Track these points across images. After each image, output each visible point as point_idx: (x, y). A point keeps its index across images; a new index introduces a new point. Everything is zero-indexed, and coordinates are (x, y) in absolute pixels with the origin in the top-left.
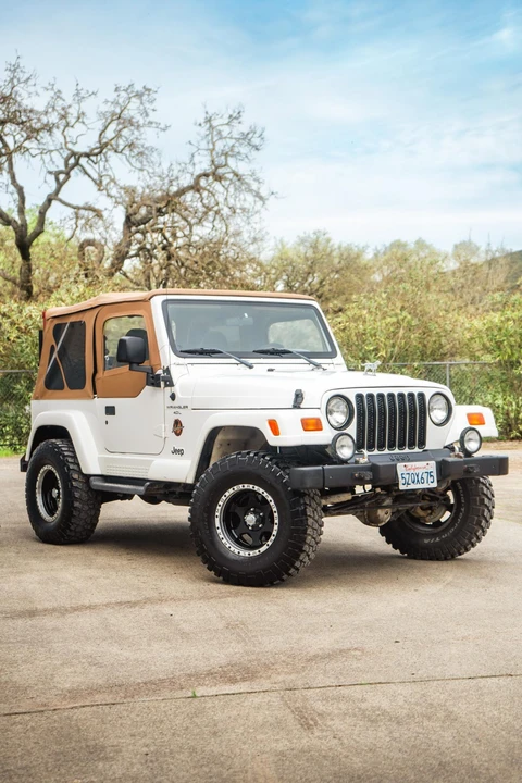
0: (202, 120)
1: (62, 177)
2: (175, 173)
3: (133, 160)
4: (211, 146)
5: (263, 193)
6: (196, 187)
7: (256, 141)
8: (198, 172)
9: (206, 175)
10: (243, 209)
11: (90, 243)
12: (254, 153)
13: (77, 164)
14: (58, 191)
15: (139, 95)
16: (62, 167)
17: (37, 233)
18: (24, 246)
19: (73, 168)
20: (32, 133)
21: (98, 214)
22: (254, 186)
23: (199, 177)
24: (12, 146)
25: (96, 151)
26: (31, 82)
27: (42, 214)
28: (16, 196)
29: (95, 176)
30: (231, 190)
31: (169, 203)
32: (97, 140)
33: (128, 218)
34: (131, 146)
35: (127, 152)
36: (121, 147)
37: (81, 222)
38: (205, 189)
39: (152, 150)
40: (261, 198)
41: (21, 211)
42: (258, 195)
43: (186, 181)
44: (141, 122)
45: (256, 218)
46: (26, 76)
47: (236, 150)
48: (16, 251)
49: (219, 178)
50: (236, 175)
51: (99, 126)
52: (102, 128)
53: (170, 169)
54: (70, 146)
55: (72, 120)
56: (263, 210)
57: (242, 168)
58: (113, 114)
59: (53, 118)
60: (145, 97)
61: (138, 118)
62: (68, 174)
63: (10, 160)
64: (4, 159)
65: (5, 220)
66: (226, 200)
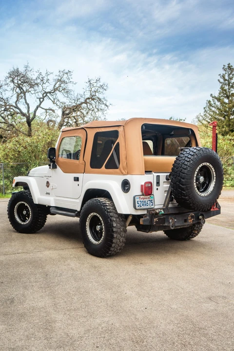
0: (87, 81)
1: (41, 100)
2: (79, 97)
3: (65, 94)
4: (90, 89)
5: (107, 104)
6: (86, 102)
7: (105, 88)
8: (86, 98)
9: (89, 99)
10: (101, 109)
11: (51, 121)
12: (105, 91)
13: (46, 95)
14: (40, 104)
15: (67, 73)
16: (42, 97)
17: (33, 119)
18: (29, 122)
20: (32, 86)
21: (53, 111)
22: (105, 102)
23: (87, 99)
24: (25, 90)
25: (53, 91)
26: (32, 71)
27: (35, 112)
28: (26, 106)
29: (53, 100)
30: (97, 103)
31: (76, 108)
32: (53, 87)
33: (63, 113)
34: (64, 89)
35: (63, 91)
36: (61, 90)
37: (48, 114)
38: (89, 103)
39: (71, 90)
40: (107, 106)
41: (28, 111)
42: (106, 105)
43: (82, 100)
44: (67, 82)
45: (105, 112)
46: (30, 69)
47: (99, 90)
48: (27, 125)
49: (93, 99)
50: (98, 98)
51: (54, 83)
53: (77, 96)
54: (44, 90)
55: (45, 81)
56: (108, 110)
57: (101, 96)
58: (58, 80)
59: (39, 81)
60: (69, 74)
61: (66, 80)
62: (43, 99)
63: (25, 95)
64: (22, 95)
65: (24, 115)
66: (96, 106)
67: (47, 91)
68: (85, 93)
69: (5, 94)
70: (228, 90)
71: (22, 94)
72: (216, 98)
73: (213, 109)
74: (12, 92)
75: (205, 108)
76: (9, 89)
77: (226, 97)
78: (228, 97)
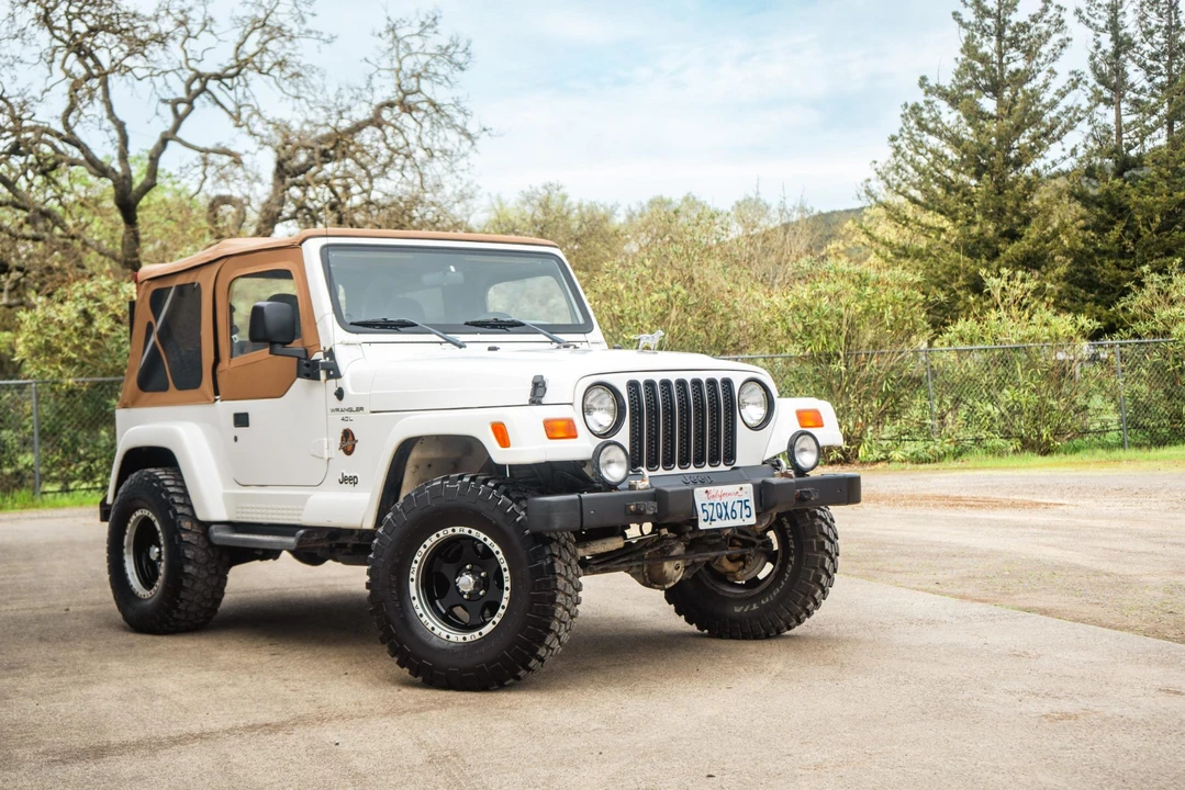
0: (383, 29)
1: (182, 108)
2: (346, 101)
3: (285, 84)
4: (396, 65)
5: (472, 128)
6: (376, 121)
7: (460, 58)
8: (379, 99)
9: (391, 105)
10: (444, 152)
11: (225, 200)
12: (458, 74)
13: (203, 89)
14: (176, 128)
16: (182, 94)
17: (148, 187)
18: (127, 205)
19: (198, 93)
20: (137, 46)
21: (236, 159)
22: (459, 120)
23: (382, 106)
24: (106, 64)
25: (231, 72)
27: (154, 159)
28: (115, 134)
29: (231, 107)
30: (427, 124)
31: (337, 145)
32: (231, 53)
33: (280, 164)
34: (281, 64)
35: (276, 72)
36: (267, 66)
37: (210, 170)
38: (389, 124)
39: (312, 69)
40: (469, 136)
41: (123, 156)
42: (464, 132)
43: (362, 112)
44: (295, 31)
45: (463, 163)
47: (432, 69)
48: (118, 217)
49: (408, 109)
50: (433, 104)
51: (236, 36)
52: (238, 39)
53: (338, 96)
54: (192, 64)
55: (195, 28)
56: (472, 153)
57: (441, 95)
58: (255, 20)
59: (167, 25)
61: (291, 25)
62: (190, 103)
63: (105, 84)
64: (95, 83)
65: (101, 170)
66: (420, 138)
67: (205, 68)
68: (376, 82)
69: (14, 78)
70: (995, 58)
71: (92, 81)
72: (944, 95)
73: (933, 141)
74: (43, 67)
75: (893, 139)
76: (30, 53)
77: (986, 89)
78: (995, 88)
